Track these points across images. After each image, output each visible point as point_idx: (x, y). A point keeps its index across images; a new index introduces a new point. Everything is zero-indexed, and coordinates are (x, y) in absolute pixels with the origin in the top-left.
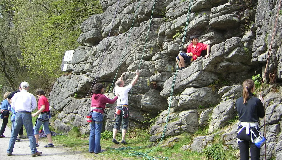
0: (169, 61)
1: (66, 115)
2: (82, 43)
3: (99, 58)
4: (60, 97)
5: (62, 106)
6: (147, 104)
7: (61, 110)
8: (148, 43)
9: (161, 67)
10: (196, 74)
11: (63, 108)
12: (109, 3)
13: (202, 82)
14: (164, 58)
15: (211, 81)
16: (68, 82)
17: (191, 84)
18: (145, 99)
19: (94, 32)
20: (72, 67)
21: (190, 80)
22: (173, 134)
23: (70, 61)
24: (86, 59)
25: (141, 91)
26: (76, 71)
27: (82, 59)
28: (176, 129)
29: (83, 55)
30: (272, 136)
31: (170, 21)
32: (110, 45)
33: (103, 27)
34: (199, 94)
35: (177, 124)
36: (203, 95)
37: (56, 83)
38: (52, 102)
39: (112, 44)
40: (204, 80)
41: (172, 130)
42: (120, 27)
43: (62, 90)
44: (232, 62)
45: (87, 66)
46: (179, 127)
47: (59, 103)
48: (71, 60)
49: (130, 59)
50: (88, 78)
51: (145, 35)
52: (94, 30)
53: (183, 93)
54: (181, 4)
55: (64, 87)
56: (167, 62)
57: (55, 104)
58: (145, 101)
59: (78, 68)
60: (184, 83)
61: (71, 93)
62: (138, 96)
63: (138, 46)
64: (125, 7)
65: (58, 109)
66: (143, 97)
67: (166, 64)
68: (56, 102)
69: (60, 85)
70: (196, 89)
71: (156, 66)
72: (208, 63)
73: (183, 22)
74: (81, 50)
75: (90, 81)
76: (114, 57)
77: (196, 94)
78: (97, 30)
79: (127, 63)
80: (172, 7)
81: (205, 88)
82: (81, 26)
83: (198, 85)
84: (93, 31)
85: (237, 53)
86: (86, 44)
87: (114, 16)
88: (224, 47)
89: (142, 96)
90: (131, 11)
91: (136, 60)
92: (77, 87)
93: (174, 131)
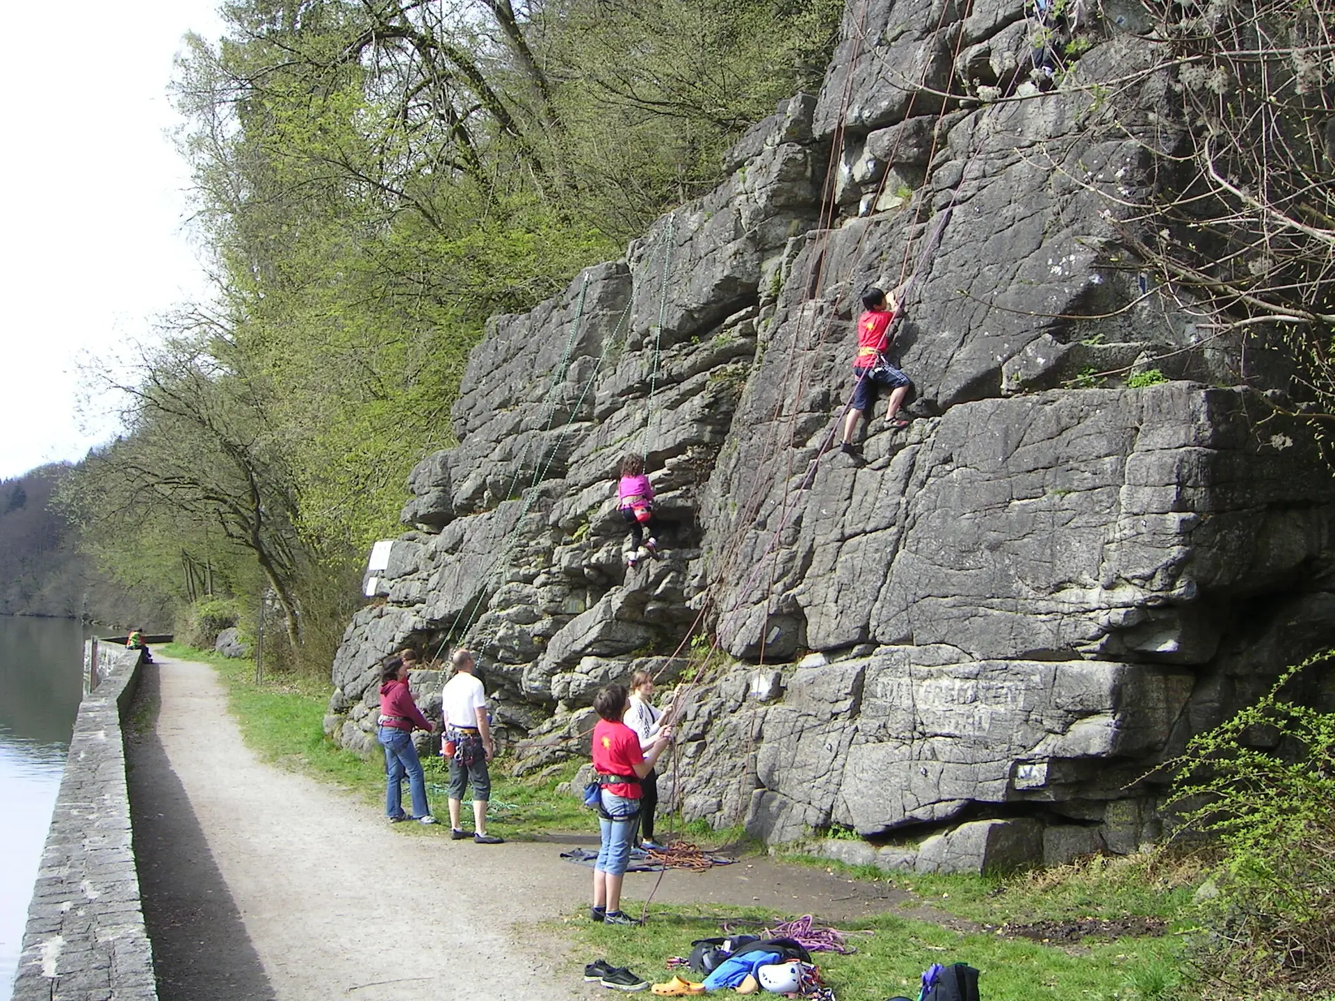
0: (571, 590)
1: (366, 711)
2: (411, 524)
3: (440, 569)
4: (357, 663)
5: (360, 688)
6: (536, 689)
7: (359, 698)
8: (532, 543)
9: (552, 604)
10: (597, 629)
11: (362, 692)
12: (468, 426)
13: (614, 644)
14: (559, 583)
15: (637, 642)
16: (376, 624)
17: (590, 649)
18: (530, 677)
19: (434, 500)
20: (386, 585)
21: (587, 642)
22: (552, 760)
23: (383, 571)
24: (416, 570)
25: (520, 657)
26: (395, 599)
27: (409, 569)
28: (558, 748)
29: (410, 556)
30: (688, 764)
31: (573, 495)
32: (461, 540)
33: (454, 488)
34: (606, 672)
35: (561, 737)
36: (615, 675)
37: (352, 626)
38: (340, 677)
39: (466, 538)
40: (619, 641)
41: (550, 750)
42: (486, 494)
43: (363, 647)
44: (672, 603)
45: (414, 589)
46: (563, 744)
47: (355, 679)
48: (385, 568)
49: (495, 579)
50: (417, 618)
51: (526, 524)
52: (437, 493)
53: (578, 668)
54: (592, 457)
55: (367, 639)
56: (567, 591)
57: (345, 682)
58: (530, 680)
59: (397, 590)
60: (578, 646)
61: (380, 655)
62: (515, 669)
63: (511, 548)
64: (498, 441)
65: (352, 694)
66: (525, 672)
67: (564, 595)
68: (349, 678)
69: (358, 632)
70: (601, 661)
71: (539, 600)
72: (620, 605)
73: (591, 503)
74: (407, 543)
75: (419, 627)
76: (466, 571)
77: (600, 671)
78: (443, 491)
79: (490, 588)
80: (577, 462)
81: (621, 657)
82: (410, 479)
83: (605, 651)
84: (435, 493)
85: (669, 585)
86: (419, 525)
87: (477, 462)
88: (648, 571)
89: (522, 670)
90: (507, 457)
91: (508, 582)
92: (392, 640)
93: (554, 752)
